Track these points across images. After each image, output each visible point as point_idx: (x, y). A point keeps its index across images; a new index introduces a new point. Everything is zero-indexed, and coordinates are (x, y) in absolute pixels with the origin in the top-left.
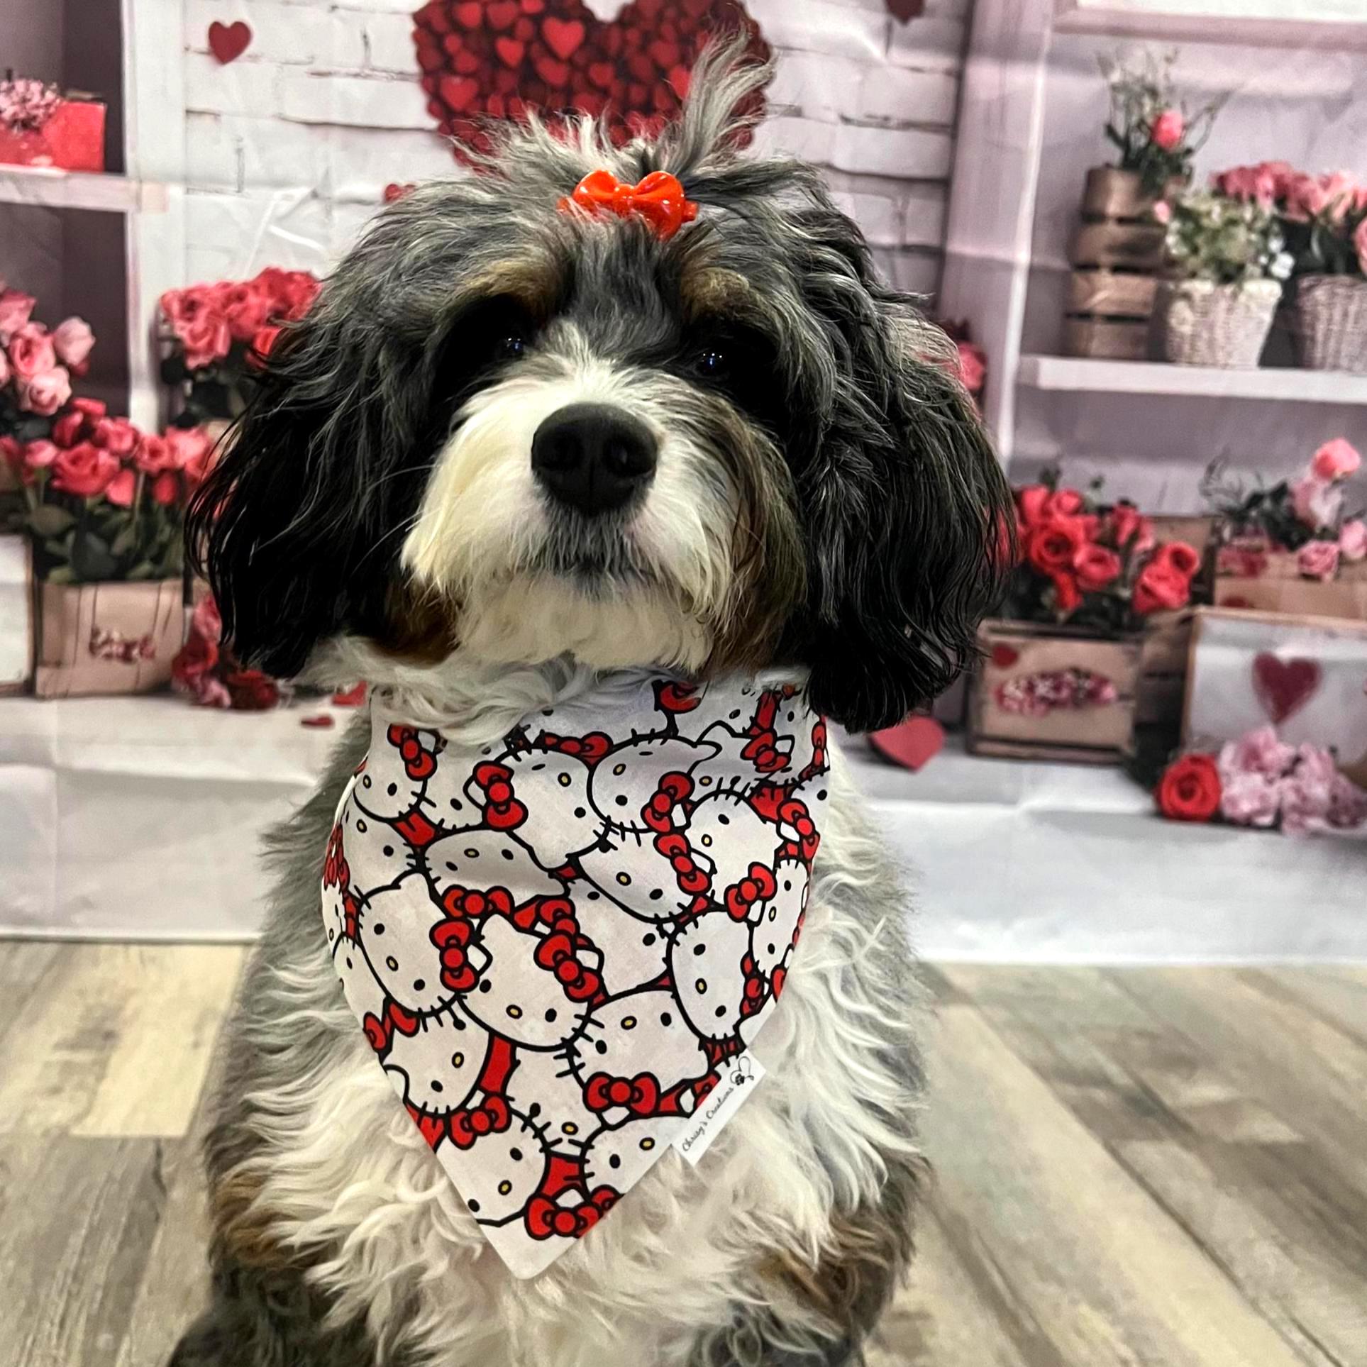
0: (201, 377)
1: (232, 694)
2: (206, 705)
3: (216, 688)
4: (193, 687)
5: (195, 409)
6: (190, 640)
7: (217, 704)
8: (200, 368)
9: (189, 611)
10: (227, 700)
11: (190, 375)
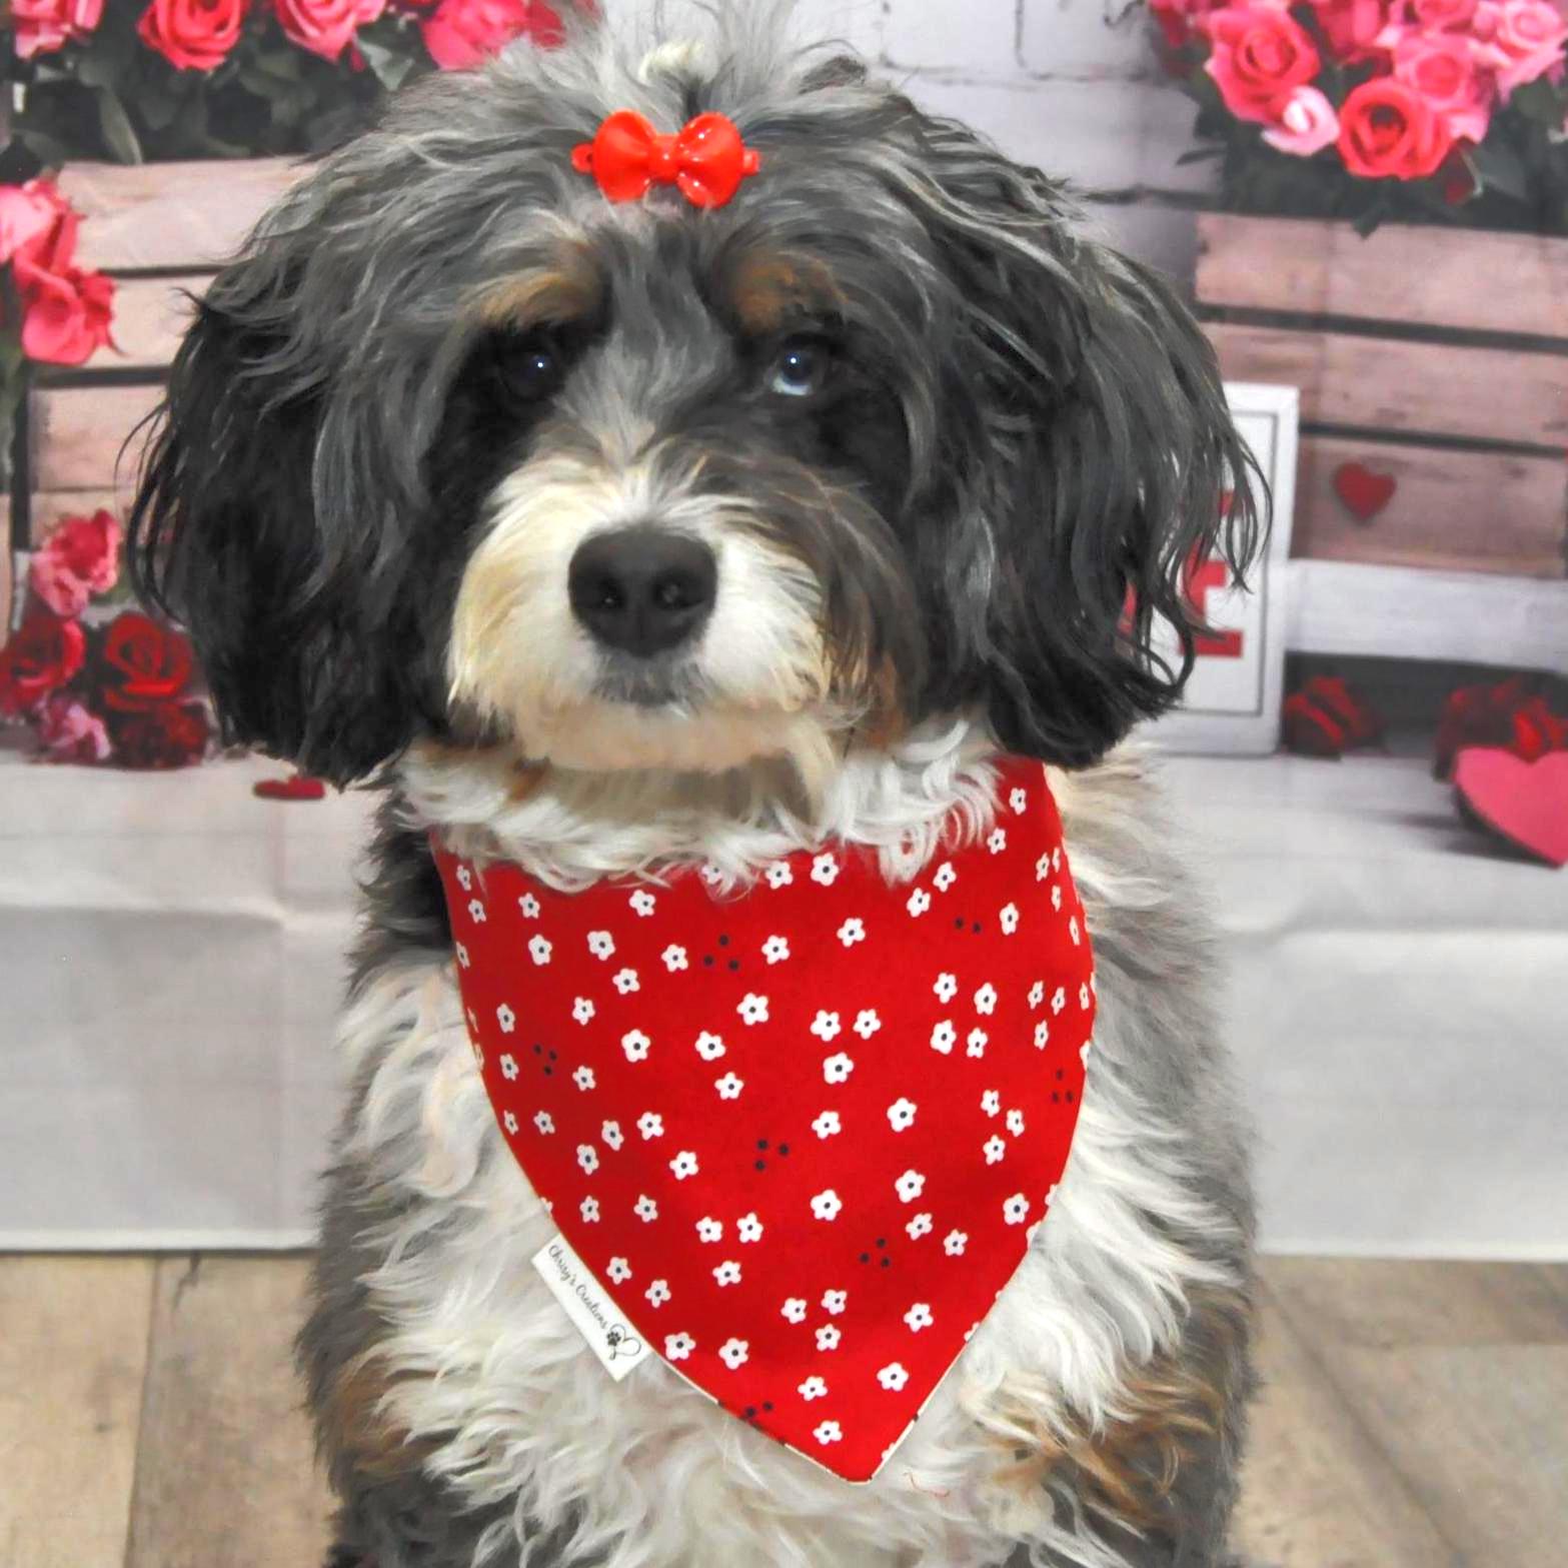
0: (44, 74)
1: (112, 731)
2: (60, 758)
3: (81, 720)
4: (34, 720)
5: (33, 140)
6: (27, 622)
7: (83, 754)
8: (44, 56)
9: (23, 560)
10: (104, 748)
11: (21, 70)
